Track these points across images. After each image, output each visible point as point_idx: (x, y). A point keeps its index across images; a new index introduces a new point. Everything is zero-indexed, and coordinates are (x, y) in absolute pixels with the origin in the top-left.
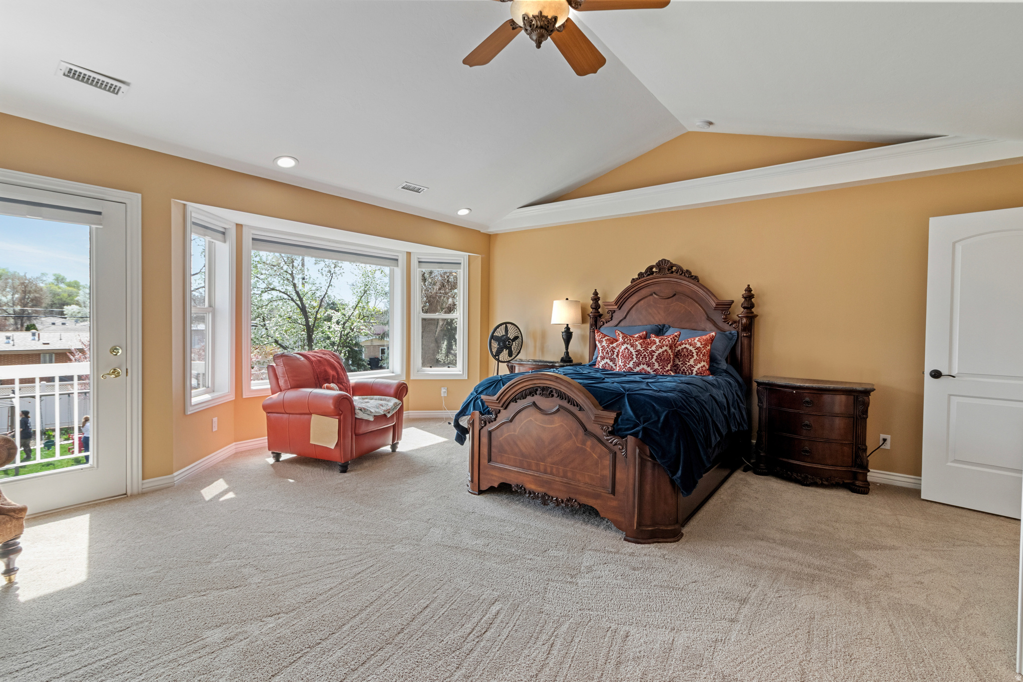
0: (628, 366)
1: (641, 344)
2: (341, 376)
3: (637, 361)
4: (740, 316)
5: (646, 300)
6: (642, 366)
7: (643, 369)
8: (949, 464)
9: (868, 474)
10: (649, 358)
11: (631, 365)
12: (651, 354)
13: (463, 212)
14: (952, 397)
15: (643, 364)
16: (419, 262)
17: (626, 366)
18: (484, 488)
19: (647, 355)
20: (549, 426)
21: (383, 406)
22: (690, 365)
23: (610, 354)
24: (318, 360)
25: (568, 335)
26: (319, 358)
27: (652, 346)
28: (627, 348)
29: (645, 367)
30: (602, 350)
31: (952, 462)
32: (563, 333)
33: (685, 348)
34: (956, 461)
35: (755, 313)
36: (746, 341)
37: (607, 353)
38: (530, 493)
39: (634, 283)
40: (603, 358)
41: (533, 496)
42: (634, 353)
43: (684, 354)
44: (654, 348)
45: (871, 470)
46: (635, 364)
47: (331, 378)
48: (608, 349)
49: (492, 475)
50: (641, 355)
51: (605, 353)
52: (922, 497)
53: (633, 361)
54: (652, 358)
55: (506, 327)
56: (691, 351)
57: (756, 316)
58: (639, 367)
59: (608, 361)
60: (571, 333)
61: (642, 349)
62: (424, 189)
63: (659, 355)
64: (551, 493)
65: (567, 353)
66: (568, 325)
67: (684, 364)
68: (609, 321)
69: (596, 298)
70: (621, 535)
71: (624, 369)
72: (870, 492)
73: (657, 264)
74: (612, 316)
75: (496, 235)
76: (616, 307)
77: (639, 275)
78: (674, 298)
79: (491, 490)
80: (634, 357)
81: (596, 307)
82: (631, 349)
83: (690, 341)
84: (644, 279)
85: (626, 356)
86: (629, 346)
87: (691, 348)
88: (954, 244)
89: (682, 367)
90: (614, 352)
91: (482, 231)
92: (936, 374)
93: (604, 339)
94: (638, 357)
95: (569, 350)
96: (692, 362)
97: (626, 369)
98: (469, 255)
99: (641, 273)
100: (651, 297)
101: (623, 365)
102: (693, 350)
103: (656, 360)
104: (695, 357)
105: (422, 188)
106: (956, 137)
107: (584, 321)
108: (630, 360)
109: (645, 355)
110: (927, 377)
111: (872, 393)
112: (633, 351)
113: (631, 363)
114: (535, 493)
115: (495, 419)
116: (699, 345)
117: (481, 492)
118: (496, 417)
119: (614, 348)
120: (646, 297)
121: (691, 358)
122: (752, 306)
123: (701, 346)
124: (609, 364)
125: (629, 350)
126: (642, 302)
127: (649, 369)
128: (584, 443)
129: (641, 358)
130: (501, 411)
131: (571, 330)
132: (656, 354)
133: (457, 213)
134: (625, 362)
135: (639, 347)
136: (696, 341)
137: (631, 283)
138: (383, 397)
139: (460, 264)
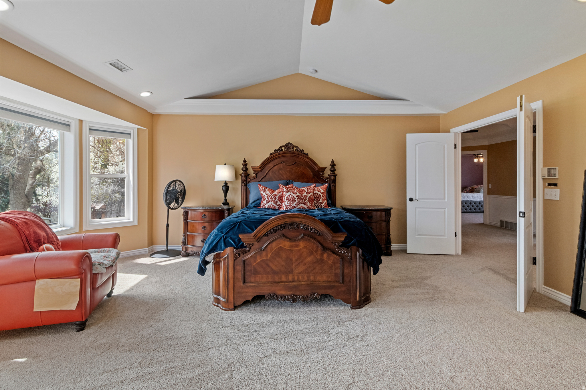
0: (293, 205)
1: (298, 192)
2: (50, 236)
3: (298, 202)
4: (330, 175)
5: (278, 166)
6: (301, 205)
7: (302, 206)
8: (416, 237)
9: (391, 247)
10: (305, 200)
11: (294, 204)
12: (305, 197)
13: (145, 94)
14: (416, 209)
15: (302, 204)
16: (90, 129)
17: (291, 205)
18: (238, 303)
19: (303, 198)
20: (295, 249)
21: (107, 257)
22: (321, 202)
23: (273, 199)
24: (24, 222)
25: (226, 188)
26: (24, 220)
27: (304, 193)
28: (290, 194)
29: (303, 205)
30: (267, 197)
31: (417, 236)
32: (222, 186)
33: (316, 193)
34: (419, 235)
35: (336, 174)
36: (333, 188)
37: (271, 198)
38: (281, 298)
39: (271, 156)
40: (269, 202)
41: (284, 298)
42: (296, 198)
43: (317, 197)
44: (305, 194)
45: (392, 245)
46: (297, 204)
47: (42, 238)
48: (271, 196)
49: (247, 292)
50: (300, 198)
51: (270, 199)
52: (408, 252)
53: (295, 202)
54: (306, 200)
55: (175, 183)
56: (319, 195)
57: (337, 175)
58: (299, 205)
59: (273, 203)
60: (228, 187)
61: (299, 195)
62: (128, 70)
63: (309, 198)
64: (298, 293)
65: (226, 200)
66: (226, 181)
67: (317, 202)
68: (255, 179)
69: (245, 164)
70: (348, 307)
71: (290, 208)
72: (392, 255)
73: (285, 145)
74: (257, 176)
75: (159, 115)
76: (260, 170)
77: (275, 151)
78: (295, 165)
79: (246, 303)
80: (296, 199)
81: (245, 170)
82: (294, 195)
83: (317, 189)
84: (278, 153)
85: (290, 199)
86: (292, 194)
87: (319, 193)
88: (415, 145)
89: (317, 204)
90: (276, 197)
91: (149, 111)
92: (411, 200)
93: (267, 190)
94: (299, 199)
95: (227, 198)
96: (321, 201)
97: (291, 207)
98: (138, 128)
99: (276, 150)
100: (281, 164)
101: (289, 205)
102: (320, 194)
103: (308, 200)
104: (322, 198)
105: (127, 68)
106: (412, 102)
107: (237, 178)
108: (294, 202)
109: (302, 198)
110: (408, 201)
111: (392, 210)
112: (295, 196)
113: (295, 203)
114: (285, 297)
115: (249, 251)
116: (322, 191)
117: (235, 307)
118: (250, 248)
119: (276, 195)
120: (278, 164)
121: (320, 199)
122: (335, 170)
123: (324, 192)
124: (273, 205)
125: (292, 196)
126: (276, 167)
127: (305, 206)
128: (322, 255)
129: (300, 200)
130: (254, 244)
131: (228, 185)
132: (308, 197)
133: (140, 95)
134: (290, 203)
135: (298, 194)
136: (320, 189)
137: (270, 155)
138: (100, 249)
139: (130, 134)
